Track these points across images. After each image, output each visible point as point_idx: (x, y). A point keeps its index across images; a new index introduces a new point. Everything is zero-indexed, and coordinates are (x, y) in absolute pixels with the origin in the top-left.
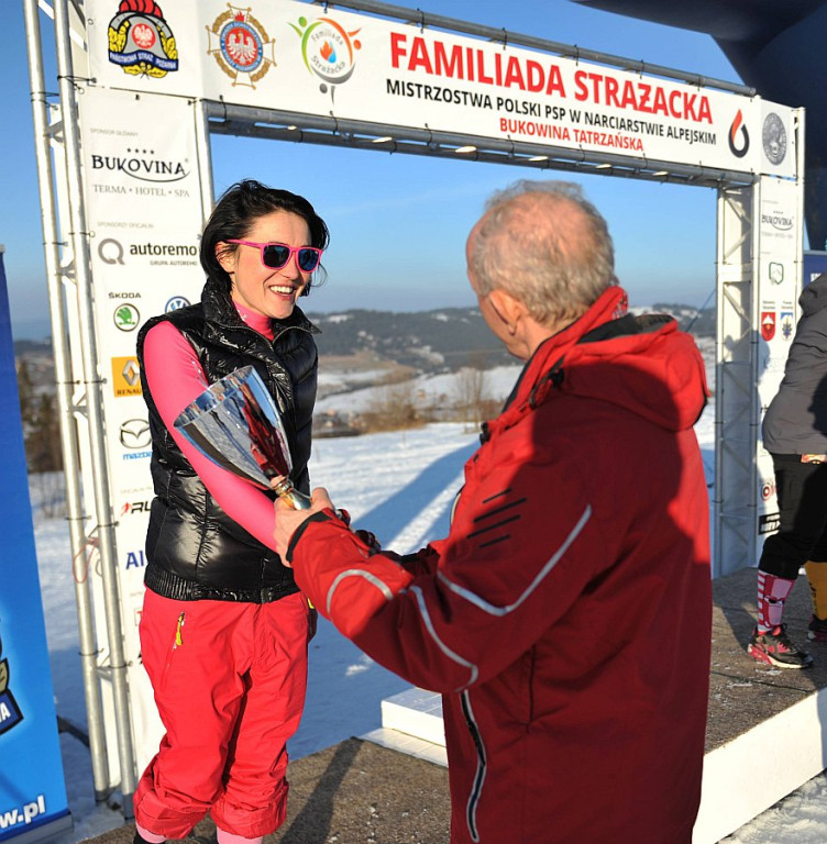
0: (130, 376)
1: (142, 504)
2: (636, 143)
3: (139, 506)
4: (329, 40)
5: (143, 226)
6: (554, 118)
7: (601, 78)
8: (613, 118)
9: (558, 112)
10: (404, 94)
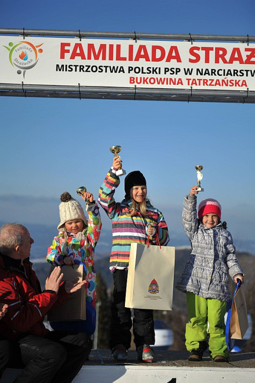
4: (24, 50)
6: (171, 74)
7: (212, 49)
8: (221, 70)
9: (175, 70)
10: (66, 70)
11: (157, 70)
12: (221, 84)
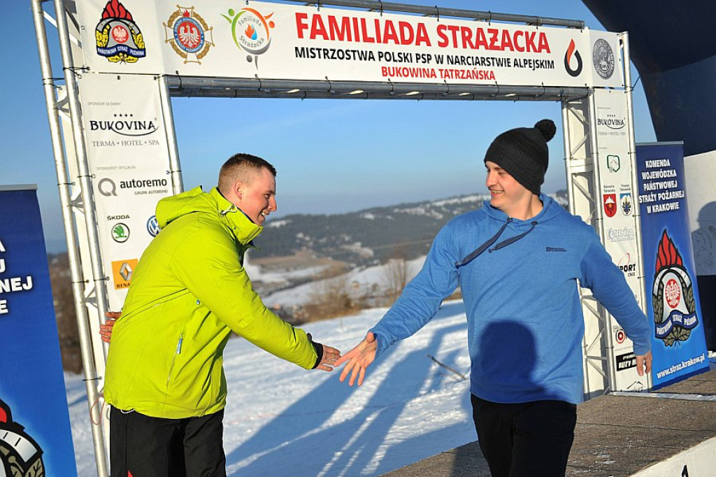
2: (489, 75)
4: (251, 23)
8: (470, 57)
9: (426, 57)
10: (308, 56)
11: (409, 57)
12: (472, 77)
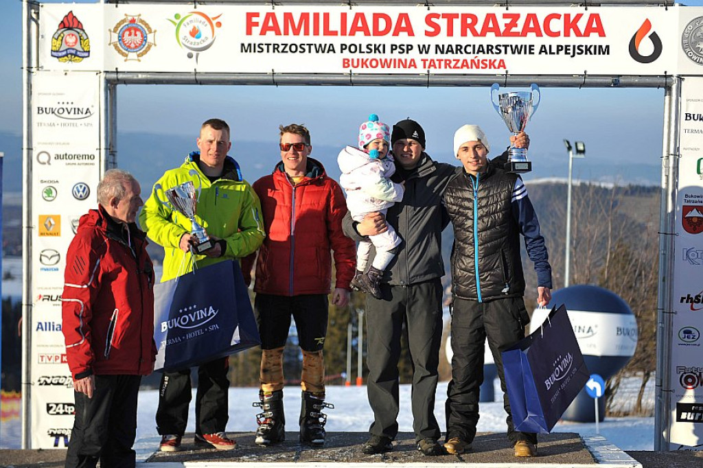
0: (49, 225)
1: (49, 296)
3: (47, 298)
4: (196, 24)
5: (64, 144)
6: (400, 52)
7: (456, 16)
8: (470, 46)
9: (405, 48)
10: (255, 51)
11: (381, 49)
12: (470, 66)
